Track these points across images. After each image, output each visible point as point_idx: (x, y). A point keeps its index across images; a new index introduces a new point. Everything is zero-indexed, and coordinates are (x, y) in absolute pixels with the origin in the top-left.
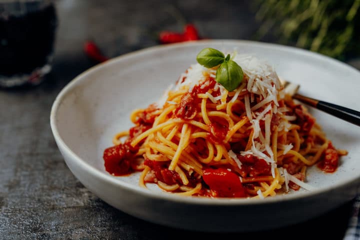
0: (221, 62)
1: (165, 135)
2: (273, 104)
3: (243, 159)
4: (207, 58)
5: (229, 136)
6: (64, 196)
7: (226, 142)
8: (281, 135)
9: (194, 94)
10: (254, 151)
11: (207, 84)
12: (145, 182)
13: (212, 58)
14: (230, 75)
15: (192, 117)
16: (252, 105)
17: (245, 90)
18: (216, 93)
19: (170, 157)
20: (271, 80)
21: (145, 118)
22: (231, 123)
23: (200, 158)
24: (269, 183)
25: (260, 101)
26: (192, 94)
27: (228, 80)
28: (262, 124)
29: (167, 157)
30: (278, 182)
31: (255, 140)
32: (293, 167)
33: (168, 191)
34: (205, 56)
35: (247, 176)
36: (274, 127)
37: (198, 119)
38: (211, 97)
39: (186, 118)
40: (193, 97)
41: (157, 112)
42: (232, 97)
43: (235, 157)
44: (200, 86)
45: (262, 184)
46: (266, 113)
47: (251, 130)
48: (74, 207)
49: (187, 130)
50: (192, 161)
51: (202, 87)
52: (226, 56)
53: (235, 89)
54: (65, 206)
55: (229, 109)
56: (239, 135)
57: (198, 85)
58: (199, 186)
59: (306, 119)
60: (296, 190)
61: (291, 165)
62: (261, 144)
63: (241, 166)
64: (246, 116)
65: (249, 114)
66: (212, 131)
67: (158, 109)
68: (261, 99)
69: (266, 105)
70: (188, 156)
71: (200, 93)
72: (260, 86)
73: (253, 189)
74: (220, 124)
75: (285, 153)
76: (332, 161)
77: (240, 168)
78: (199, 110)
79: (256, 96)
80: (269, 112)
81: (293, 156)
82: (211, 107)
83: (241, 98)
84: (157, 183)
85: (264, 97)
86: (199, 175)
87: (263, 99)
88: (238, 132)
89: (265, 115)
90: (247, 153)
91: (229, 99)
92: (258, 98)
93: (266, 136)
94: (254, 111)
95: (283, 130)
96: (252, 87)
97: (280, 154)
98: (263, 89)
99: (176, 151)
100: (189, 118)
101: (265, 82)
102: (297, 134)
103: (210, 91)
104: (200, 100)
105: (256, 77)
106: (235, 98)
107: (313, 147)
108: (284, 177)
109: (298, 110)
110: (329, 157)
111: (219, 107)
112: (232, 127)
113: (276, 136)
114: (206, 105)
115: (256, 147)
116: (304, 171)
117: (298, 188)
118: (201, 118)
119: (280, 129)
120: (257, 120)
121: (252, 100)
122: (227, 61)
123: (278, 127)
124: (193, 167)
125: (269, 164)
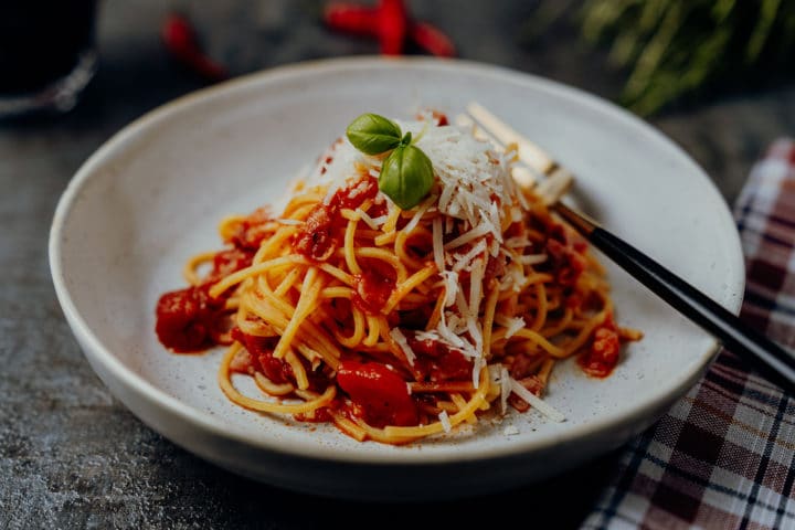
0: (393, 146)
1: (273, 284)
2: (489, 239)
3: (418, 348)
4: (366, 137)
5: (393, 301)
6: (77, 381)
7: (386, 312)
8: (505, 296)
9: (334, 209)
10: (444, 333)
11: (363, 187)
12: (230, 372)
13: (375, 137)
14: (403, 179)
15: (325, 257)
16: (447, 239)
17: (434, 210)
18: (377, 211)
19: (279, 331)
20: (491, 189)
21: (244, 238)
22: (402, 272)
23: (338, 334)
24: (467, 397)
25: (465, 232)
26: (329, 208)
27: (400, 190)
28: (465, 280)
29: (273, 329)
30: (482, 397)
31: (446, 309)
32: (524, 362)
33: (272, 395)
34: (362, 131)
35: (426, 380)
36: (492, 282)
37: (337, 261)
38: (367, 218)
39: (313, 257)
40: (329, 214)
41: (269, 227)
42: (408, 220)
43: (403, 341)
44: (348, 191)
45: (453, 397)
46: (474, 256)
47: (442, 289)
48: (93, 408)
49: (314, 281)
50: (319, 341)
51: (352, 195)
52: (403, 135)
53: (413, 206)
54: (76, 404)
55: (399, 246)
56: (415, 298)
57: (344, 190)
58: (330, 394)
59: (568, 261)
60: (521, 411)
61: (520, 357)
62: (460, 317)
63: (414, 360)
64: (433, 260)
65: (440, 258)
66: (361, 290)
67: (272, 221)
68: (466, 227)
69: (477, 240)
70: (315, 333)
71: (346, 206)
72: (465, 201)
73: (435, 406)
74: (378, 275)
75: (509, 335)
76: (605, 354)
77: (412, 364)
78: (342, 244)
79: (457, 222)
80: (481, 255)
81: (526, 340)
82: (365, 237)
83: (427, 224)
84: (253, 376)
85: (473, 225)
86: (331, 370)
87: (470, 228)
88: (415, 291)
89: (472, 261)
90: (428, 337)
91: (401, 224)
92: (460, 226)
93: (471, 302)
94: (452, 251)
95: (510, 289)
96: (450, 204)
97: (498, 337)
98: (471, 210)
99: (290, 320)
100: (319, 259)
101: (477, 195)
102: (542, 293)
103: (366, 205)
104: (345, 222)
105: (459, 182)
106: (411, 227)
107: (575, 317)
108: (500, 384)
109: (553, 243)
110: (599, 345)
111: (380, 240)
112: (401, 282)
113: (494, 300)
114: (356, 233)
115: (447, 324)
116: (547, 369)
117: (526, 408)
118: (343, 259)
119: (504, 287)
120: (454, 272)
121: (449, 228)
122: (404, 145)
123: (501, 282)
124: (320, 354)
125: (469, 360)
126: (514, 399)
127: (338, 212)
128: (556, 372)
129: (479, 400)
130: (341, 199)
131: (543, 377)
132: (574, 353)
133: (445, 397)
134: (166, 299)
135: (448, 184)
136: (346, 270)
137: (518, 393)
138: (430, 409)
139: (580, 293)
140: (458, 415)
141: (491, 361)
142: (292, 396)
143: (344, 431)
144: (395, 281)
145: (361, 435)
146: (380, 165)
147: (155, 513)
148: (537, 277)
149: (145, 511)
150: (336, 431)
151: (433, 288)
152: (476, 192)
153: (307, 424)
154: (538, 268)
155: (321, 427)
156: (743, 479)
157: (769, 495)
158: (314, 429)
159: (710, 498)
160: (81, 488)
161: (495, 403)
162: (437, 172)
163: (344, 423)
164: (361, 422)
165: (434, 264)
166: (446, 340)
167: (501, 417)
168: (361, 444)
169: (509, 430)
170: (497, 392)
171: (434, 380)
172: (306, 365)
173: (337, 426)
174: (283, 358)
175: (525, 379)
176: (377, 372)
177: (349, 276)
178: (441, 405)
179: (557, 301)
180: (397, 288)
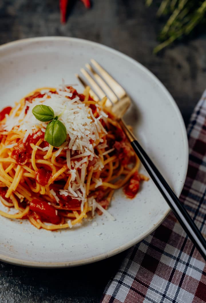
0: (52, 119)
1: (5, 167)
2: (89, 156)
4: (41, 116)
5: (50, 182)
7: (48, 186)
8: (96, 171)
9: (27, 143)
10: (70, 191)
11: (39, 134)
13: (43, 117)
14: (54, 139)
15: (24, 163)
16: (72, 156)
17: (67, 148)
18: (43, 145)
19: (8, 186)
20: (90, 137)
22: (54, 170)
24: (79, 213)
25: (79, 154)
26: (25, 144)
28: (79, 171)
29: (5, 185)
32: (102, 194)
33: (6, 206)
35: (64, 206)
36: (90, 168)
37: (29, 164)
38: (40, 148)
39: (19, 163)
40: (25, 146)
41: (4, 133)
43: (54, 194)
45: (74, 212)
47: (70, 175)
49: (20, 171)
50: (23, 190)
51: (35, 137)
52: (55, 116)
55: (53, 160)
56: (60, 178)
57: (31, 135)
58: (27, 210)
60: (99, 215)
61: (101, 192)
62: (77, 183)
63: (59, 201)
64: (66, 163)
65: (69, 165)
66: (38, 179)
67: (5, 131)
68: (80, 153)
69: (85, 157)
70: (21, 187)
71: (32, 142)
72: (79, 144)
75: (96, 186)
76: (133, 190)
78: (30, 157)
79: (76, 151)
80: (86, 163)
82: (40, 155)
83: (64, 151)
85: (82, 152)
86: (28, 201)
87: (81, 153)
88: (60, 175)
89: (82, 164)
90: (64, 193)
93: (81, 178)
94: (73, 160)
95: (98, 169)
96: (73, 145)
97: (92, 187)
99: (12, 183)
100: (21, 164)
101: (84, 141)
102: (111, 165)
103: (40, 142)
104: (32, 149)
105: (77, 136)
106: (58, 153)
107: (125, 169)
108: (92, 207)
109: (117, 143)
110: (131, 186)
111: (45, 157)
112: (54, 174)
113: (91, 174)
114: (36, 153)
115: (71, 187)
116: (111, 195)
117: (101, 214)
118: (31, 163)
119: (95, 169)
120: (74, 169)
121: (73, 153)
122: (55, 120)
123: (94, 167)
124: (23, 196)
125: (80, 201)
126: (97, 210)
127: (29, 145)
128: (115, 195)
129: (83, 214)
130: (30, 139)
131: (109, 199)
132: (123, 186)
133: (71, 212)
135: (72, 138)
136: (32, 169)
137: (99, 208)
138: (66, 215)
139: (127, 157)
140: (75, 221)
141: (88, 197)
142: (13, 207)
143: (32, 224)
144: (52, 172)
145: (39, 227)
146: (45, 126)
148: (110, 160)
150: (30, 224)
151: (66, 176)
153: (19, 220)
154: (110, 155)
155: (24, 221)
156: (176, 249)
157: (185, 257)
158: (21, 223)
159: (164, 260)
161: (89, 213)
162: (68, 132)
163: (32, 220)
164: (38, 221)
165: (67, 166)
166: (71, 194)
167: (92, 217)
168: (39, 230)
169: (94, 224)
170: (90, 209)
171: (67, 207)
172: (18, 199)
173: (30, 221)
174: (9, 198)
175: (102, 202)
176: (44, 207)
177: (33, 171)
178: (69, 215)
179: (117, 165)
180: (52, 176)
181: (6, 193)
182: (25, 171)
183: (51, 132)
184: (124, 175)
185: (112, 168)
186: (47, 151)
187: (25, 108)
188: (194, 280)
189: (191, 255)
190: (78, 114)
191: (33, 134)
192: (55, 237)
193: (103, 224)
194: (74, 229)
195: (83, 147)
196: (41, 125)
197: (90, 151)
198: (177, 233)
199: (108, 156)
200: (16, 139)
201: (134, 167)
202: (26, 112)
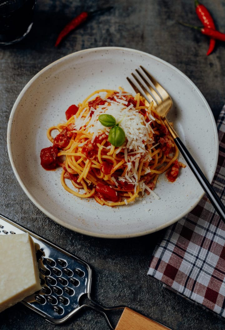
0: (115, 125)
2: (141, 153)
3: (119, 182)
5: (112, 172)
8: (145, 162)
9: (94, 144)
10: (127, 178)
11: (103, 136)
12: (64, 178)
13: (108, 124)
16: (128, 152)
17: (125, 147)
18: (107, 144)
19: (79, 174)
22: (115, 162)
23: (96, 174)
24: (133, 193)
28: (134, 163)
29: (77, 173)
31: (128, 172)
32: (149, 179)
33: (77, 188)
36: (142, 160)
38: (104, 147)
39: (88, 158)
40: (93, 146)
41: (74, 131)
43: (115, 180)
45: (128, 193)
46: (136, 157)
47: (127, 166)
49: (89, 163)
50: (90, 177)
51: (100, 138)
52: (117, 123)
53: (119, 146)
55: (114, 156)
57: (98, 136)
58: (93, 192)
59: (166, 144)
60: (148, 195)
61: (149, 177)
62: (132, 172)
63: (118, 185)
64: (124, 158)
65: (126, 159)
66: (102, 169)
68: (134, 151)
69: (138, 153)
70: (89, 175)
71: (98, 142)
72: (134, 145)
74: (108, 163)
75: (146, 173)
76: (174, 176)
78: (97, 153)
79: (132, 150)
80: (139, 157)
81: (151, 173)
82: (104, 152)
83: (123, 150)
84: (71, 180)
86: (94, 184)
87: (136, 151)
88: (120, 167)
89: (136, 159)
90: (122, 179)
93: (135, 168)
94: (129, 155)
95: (147, 160)
96: (130, 145)
97: (142, 174)
98: (136, 147)
99: (82, 172)
100: (90, 159)
102: (157, 156)
103: (104, 142)
104: (98, 148)
105: (133, 139)
106: (118, 151)
107: (167, 158)
108: (142, 188)
109: (162, 139)
110: (172, 173)
111: (108, 154)
112: (115, 166)
113: (142, 164)
114: (101, 151)
115: (127, 175)
116: (156, 179)
118: (97, 158)
119: (145, 160)
120: (130, 162)
121: (129, 151)
122: (117, 126)
123: (144, 159)
124: (91, 181)
125: (134, 185)
126: (146, 191)
127: (96, 145)
128: (159, 178)
129: (136, 194)
130: (97, 140)
131: (155, 182)
132: (165, 171)
133: (127, 193)
134: (43, 150)
135: (129, 140)
136: (98, 162)
137: (147, 189)
138: (122, 195)
139: (169, 148)
140: (130, 200)
141: (139, 181)
142: (83, 188)
143: (97, 202)
144: (113, 164)
145: (102, 204)
146: (109, 130)
147: (46, 222)
148: (156, 152)
149: (43, 221)
150: (96, 201)
151: (124, 167)
152: (138, 141)
153: (87, 199)
154: (156, 148)
155: (91, 200)
156: (206, 222)
157: (213, 228)
158: (89, 201)
159: (197, 230)
160: (25, 213)
161: (140, 193)
162: (126, 136)
163: (98, 199)
164: (102, 199)
165: (124, 160)
166: (127, 180)
167: (142, 196)
168: (102, 206)
169: (144, 202)
170: (141, 191)
171: (123, 189)
172: (87, 184)
173: (96, 200)
174: (80, 182)
175: (149, 184)
176: (107, 190)
177: (99, 164)
178: (125, 195)
179: (161, 155)
180: (113, 168)
181: (77, 179)
182: (92, 163)
183: (113, 136)
184: (166, 163)
185: (157, 158)
186: (110, 149)
187: (90, 112)
188: (220, 245)
189: (217, 227)
190: (134, 120)
191: (99, 136)
192: (115, 212)
193: (151, 202)
194: (129, 205)
195: (138, 147)
196: (105, 129)
197: (142, 149)
198: (207, 209)
199: (155, 149)
200: (84, 138)
201: (174, 155)
202: (91, 115)
